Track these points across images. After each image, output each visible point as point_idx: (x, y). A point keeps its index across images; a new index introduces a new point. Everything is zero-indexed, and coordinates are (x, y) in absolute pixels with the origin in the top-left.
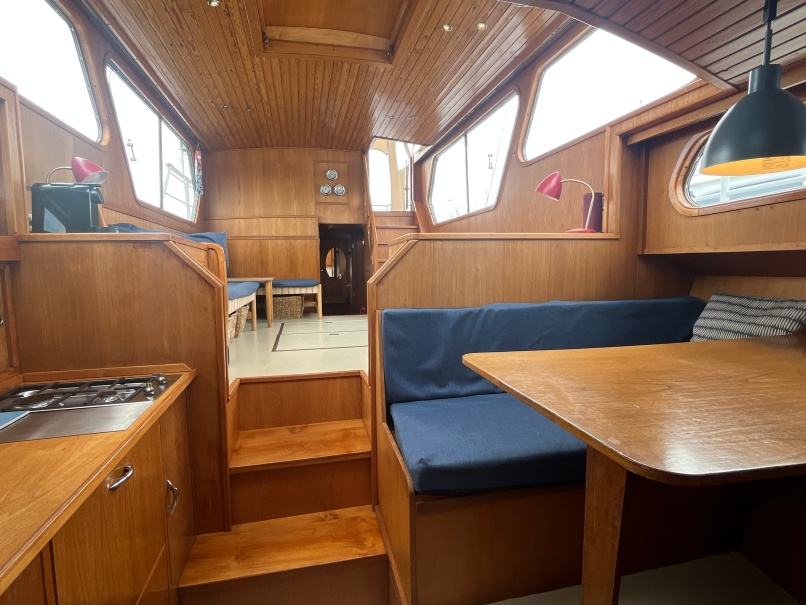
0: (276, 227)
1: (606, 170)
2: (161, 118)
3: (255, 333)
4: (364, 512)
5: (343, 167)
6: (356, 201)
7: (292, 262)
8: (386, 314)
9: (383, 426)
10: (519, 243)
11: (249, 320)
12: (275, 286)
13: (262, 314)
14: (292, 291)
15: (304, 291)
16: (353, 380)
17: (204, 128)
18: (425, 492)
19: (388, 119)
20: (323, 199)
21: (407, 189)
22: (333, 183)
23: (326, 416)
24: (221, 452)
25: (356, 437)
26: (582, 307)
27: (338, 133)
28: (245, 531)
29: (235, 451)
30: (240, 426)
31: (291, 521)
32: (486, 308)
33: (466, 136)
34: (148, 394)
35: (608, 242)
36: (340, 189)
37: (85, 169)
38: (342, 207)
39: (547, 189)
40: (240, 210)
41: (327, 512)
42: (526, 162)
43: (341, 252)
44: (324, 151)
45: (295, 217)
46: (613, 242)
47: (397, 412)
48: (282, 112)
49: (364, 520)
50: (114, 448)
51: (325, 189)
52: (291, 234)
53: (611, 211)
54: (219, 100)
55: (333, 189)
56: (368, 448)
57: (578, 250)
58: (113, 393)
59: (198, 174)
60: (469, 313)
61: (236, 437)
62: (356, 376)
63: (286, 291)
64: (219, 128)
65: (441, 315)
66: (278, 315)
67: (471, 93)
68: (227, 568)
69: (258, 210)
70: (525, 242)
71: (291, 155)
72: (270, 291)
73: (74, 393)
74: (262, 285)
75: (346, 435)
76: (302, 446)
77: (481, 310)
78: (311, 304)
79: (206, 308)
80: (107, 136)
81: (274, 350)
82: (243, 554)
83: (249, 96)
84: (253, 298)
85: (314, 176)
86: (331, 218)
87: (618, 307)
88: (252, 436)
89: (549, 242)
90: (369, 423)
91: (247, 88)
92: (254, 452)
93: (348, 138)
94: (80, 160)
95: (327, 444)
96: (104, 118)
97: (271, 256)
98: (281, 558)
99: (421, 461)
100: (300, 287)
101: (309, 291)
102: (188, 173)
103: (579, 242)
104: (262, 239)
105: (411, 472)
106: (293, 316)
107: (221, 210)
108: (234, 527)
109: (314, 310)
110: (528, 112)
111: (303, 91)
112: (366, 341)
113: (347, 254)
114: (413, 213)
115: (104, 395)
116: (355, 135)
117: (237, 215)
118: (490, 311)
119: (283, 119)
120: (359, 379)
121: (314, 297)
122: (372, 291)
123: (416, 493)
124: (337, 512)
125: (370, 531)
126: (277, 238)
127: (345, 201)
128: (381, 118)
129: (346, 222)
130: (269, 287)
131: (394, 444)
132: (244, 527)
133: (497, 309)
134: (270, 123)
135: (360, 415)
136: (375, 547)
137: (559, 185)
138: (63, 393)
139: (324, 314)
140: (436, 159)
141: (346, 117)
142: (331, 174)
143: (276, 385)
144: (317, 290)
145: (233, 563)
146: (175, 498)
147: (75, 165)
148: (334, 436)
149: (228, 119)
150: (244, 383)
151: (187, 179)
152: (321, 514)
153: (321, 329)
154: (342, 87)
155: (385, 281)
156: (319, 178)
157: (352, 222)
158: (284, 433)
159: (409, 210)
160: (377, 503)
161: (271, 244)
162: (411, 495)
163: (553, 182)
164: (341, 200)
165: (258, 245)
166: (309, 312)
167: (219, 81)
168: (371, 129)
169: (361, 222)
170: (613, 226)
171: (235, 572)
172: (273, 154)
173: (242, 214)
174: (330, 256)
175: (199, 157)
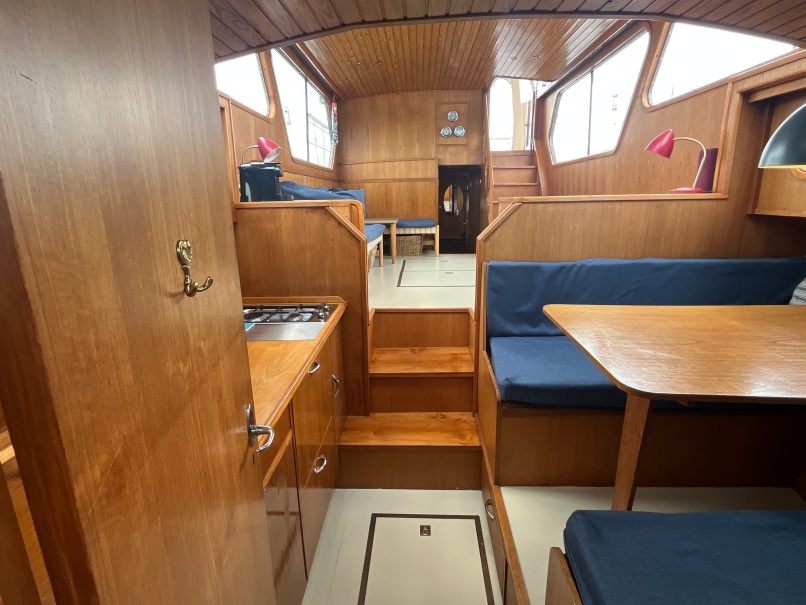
0: (400, 170)
1: (723, 128)
2: (306, 80)
3: (382, 268)
4: (467, 416)
5: (463, 107)
6: (474, 141)
7: (413, 203)
8: (491, 266)
9: (483, 353)
10: (618, 205)
11: (378, 257)
12: (398, 226)
13: (387, 251)
14: (413, 231)
15: (423, 231)
16: (462, 316)
17: (340, 83)
18: (508, 402)
19: (510, 60)
20: (442, 141)
21: (528, 125)
22: (454, 125)
23: (439, 343)
24: (363, 361)
25: (463, 360)
26: (674, 265)
27: (460, 75)
28: (380, 417)
29: (372, 362)
30: (375, 345)
31: (411, 415)
32: (579, 263)
33: (592, 72)
34: (320, 317)
35: (715, 203)
36: (460, 132)
37: (266, 146)
38: (461, 149)
39: (658, 147)
40: (368, 155)
41: (439, 413)
42: (651, 107)
43: (459, 189)
44: (446, 92)
45: (416, 160)
46: (720, 202)
47: (495, 343)
48: (408, 63)
49: (465, 422)
50: (311, 350)
51: (445, 131)
52: (413, 176)
53: (723, 171)
54: (354, 59)
55: (453, 130)
56: (471, 369)
57: (680, 210)
58: (297, 315)
59: (334, 124)
60: (563, 268)
61: (372, 353)
62: (465, 312)
63: (407, 231)
64: (352, 81)
65: (537, 268)
66: (400, 253)
67: (599, 30)
68: (367, 438)
69: (384, 154)
70: (624, 203)
71: (415, 98)
72: (394, 231)
73: (275, 313)
74: (388, 226)
75: (455, 358)
76: (420, 363)
77: (574, 265)
78: (429, 243)
79: (354, 257)
80: (273, 110)
81: (399, 286)
82: (379, 431)
83: (379, 53)
84: (381, 238)
85: (436, 118)
86: (450, 160)
87: (716, 266)
88: (384, 352)
89: (650, 203)
90: (473, 351)
91: (378, 46)
92: (386, 363)
93: (470, 78)
94: (262, 139)
95: (441, 363)
96: (271, 94)
97: (394, 197)
98: (405, 437)
99: (507, 380)
100: (421, 227)
101: (428, 231)
102: (325, 121)
103: (681, 203)
104: (387, 181)
105: (500, 386)
106: (413, 254)
107: (351, 156)
108: (372, 414)
109: (432, 248)
110: (657, 53)
111: (428, 43)
112: (474, 282)
113: (465, 192)
114: (532, 152)
115: (293, 316)
116: (477, 76)
117: (366, 160)
118: (582, 266)
119: (409, 68)
120: (466, 315)
121: (432, 237)
122: (480, 246)
123: (502, 401)
124: (445, 414)
125: (469, 430)
126: (400, 180)
127: (465, 142)
128: (504, 59)
129: (464, 163)
130: (394, 227)
131: (490, 367)
132: (378, 415)
133: (590, 264)
134: (397, 72)
135: (467, 344)
136: (472, 440)
137: (671, 144)
138: (269, 313)
139: (441, 252)
140: (560, 95)
141: (468, 61)
142: (452, 115)
143: (401, 315)
144: (435, 231)
145: (371, 435)
146: (337, 387)
147: (260, 143)
148: (445, 358)
149: (360, 72)
150: (378, 312)
151: (325, 127)
152: (434, 414)
153: (437, 267)
154: (465, 37)
155: (492, 238)
156: (441, 120)
157: (470, 163)
158: (407, 352)
159: (528, 148)
160: (477, 411)
161: (395, 186)
162: (498, 403)
163: (666, 140)
164: (460, 142)
165: (383, 188)
166: (427, 250)
167: (355, 44)
168: (493, 69)
169: (479, 163)
170: (723, 186)
171: (374, 441)
172: (397, 99)
173: (370, 159)
174: (448, 193)
175: (335, 109)
